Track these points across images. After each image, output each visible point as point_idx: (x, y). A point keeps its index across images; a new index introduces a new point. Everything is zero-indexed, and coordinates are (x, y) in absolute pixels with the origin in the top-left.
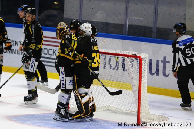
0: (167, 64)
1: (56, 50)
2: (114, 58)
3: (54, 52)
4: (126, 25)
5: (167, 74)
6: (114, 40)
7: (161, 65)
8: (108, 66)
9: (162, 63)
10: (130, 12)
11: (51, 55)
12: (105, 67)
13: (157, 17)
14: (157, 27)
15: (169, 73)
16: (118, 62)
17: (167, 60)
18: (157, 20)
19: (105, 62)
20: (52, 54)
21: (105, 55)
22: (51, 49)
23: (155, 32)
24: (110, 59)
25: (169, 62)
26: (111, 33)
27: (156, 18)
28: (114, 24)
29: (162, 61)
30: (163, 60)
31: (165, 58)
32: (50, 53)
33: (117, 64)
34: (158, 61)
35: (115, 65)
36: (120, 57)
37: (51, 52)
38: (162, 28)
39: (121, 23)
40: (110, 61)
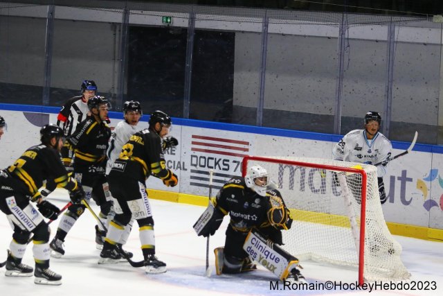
0: (407, 183)
1: (220, 159)
2: (318, 174)
3: (216, 163)
4: (338, 117)
5: (407, 199)
6: (318, 141)
7: (398, 184)
8: (307, 186)
9: (400, 182)
10: (345, 95)
11: (212, 168)
12: (302, 189)
13: (391, 104)
14: (392, 120)
15: (411, 199)
16: (325, 180)
17: (408, 176)
18: (391, 109)
19: (303, 180)
20: (213, 166)
21: (303, 168)
22: (212, 159)
23: (387, 130)
24: (311, 174)
25: (411, 180)
26: (312, 131)
27: (389, 105)
28: (318, 115)
29: (399, 178)
30: (401, 176)
31: (404, 172)
32: (210, 165)
33: (322, 183)
34: (392, 178)
35: (321, 185)
36: (327, 171)
37: (212, 163)
38: (399, 123)
39: (330, 114)
40: (310, 178)
